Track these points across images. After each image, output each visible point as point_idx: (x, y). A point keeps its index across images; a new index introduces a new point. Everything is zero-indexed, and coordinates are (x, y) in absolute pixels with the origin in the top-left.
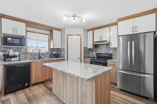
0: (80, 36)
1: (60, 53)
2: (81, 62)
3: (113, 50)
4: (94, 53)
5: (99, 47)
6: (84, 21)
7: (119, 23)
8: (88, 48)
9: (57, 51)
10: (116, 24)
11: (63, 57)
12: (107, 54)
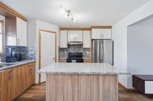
0: (54, 34)
1: (23, 53)
2: (56, 62)
3: (83, 50)
4: (66, 53)
5: (70, 47)
6: (74, 20)
7: (93, 29)
8: (61, 47)
9: (17, 51)
10: (90, 29)
11: (32, 59)
12: (78, 53)
